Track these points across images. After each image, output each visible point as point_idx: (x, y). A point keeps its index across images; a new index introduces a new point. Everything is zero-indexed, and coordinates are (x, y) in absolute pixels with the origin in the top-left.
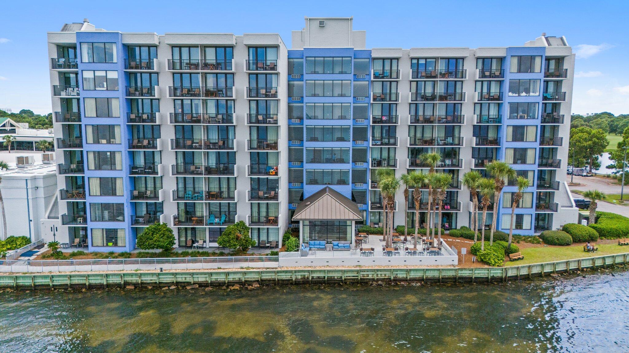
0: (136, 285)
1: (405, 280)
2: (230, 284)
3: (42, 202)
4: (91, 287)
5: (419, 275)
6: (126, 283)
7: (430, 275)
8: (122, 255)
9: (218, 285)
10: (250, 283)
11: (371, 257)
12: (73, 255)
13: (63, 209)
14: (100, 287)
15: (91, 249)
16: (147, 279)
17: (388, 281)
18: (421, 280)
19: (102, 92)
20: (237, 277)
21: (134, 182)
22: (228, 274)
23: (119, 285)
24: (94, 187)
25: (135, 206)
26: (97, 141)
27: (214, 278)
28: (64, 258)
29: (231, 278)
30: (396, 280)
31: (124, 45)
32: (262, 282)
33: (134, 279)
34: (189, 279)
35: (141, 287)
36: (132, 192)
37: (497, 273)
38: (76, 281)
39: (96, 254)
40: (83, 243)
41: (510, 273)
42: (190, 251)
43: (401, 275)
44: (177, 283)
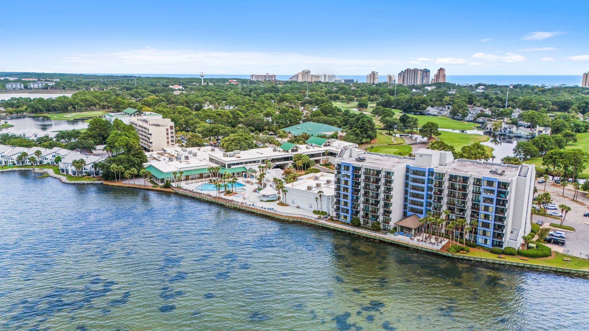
0: (348, 233)
1: (420, 250)
2: (371, 239)
3: (330, 203)
4: (338, 231)
5: (425, 250)
6: (346, 232)
7: (429, 250)
8: (347, 223)
9: (367, 238)
10: (376, 240)
11: (413, 241)
12: (336, 221)
13: (335, 207)
14: (340, 231)
15: (340, 220)
16: (351, 232)
17: (415, 249)
18: (425, 251)
19: (346, 178)
20: (373, 237)
21: (353, 204)
22: (371, 236)
23: (344, 232)
24: (342, 203)
25: (352, 210)
26: (344, 191)
27: (367, 236)
28: (334, 221)
29: (372, 237)
30: (418, 249)
31: (353, 166)
32: (379, 240)
33: (348, 231)
34: (361, 235)
35: (349, 234)
36: (352, 206)
37: (450, 255)
38: (335, 228)
39: (341, 222)
40: (339, 217)
41: (455, 256)
42: (365, 226)
43: (420, 248)
44: (358, 235)
